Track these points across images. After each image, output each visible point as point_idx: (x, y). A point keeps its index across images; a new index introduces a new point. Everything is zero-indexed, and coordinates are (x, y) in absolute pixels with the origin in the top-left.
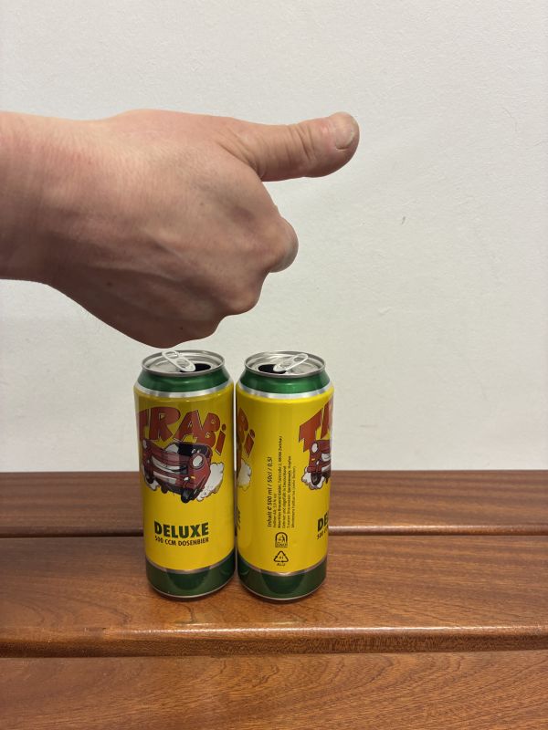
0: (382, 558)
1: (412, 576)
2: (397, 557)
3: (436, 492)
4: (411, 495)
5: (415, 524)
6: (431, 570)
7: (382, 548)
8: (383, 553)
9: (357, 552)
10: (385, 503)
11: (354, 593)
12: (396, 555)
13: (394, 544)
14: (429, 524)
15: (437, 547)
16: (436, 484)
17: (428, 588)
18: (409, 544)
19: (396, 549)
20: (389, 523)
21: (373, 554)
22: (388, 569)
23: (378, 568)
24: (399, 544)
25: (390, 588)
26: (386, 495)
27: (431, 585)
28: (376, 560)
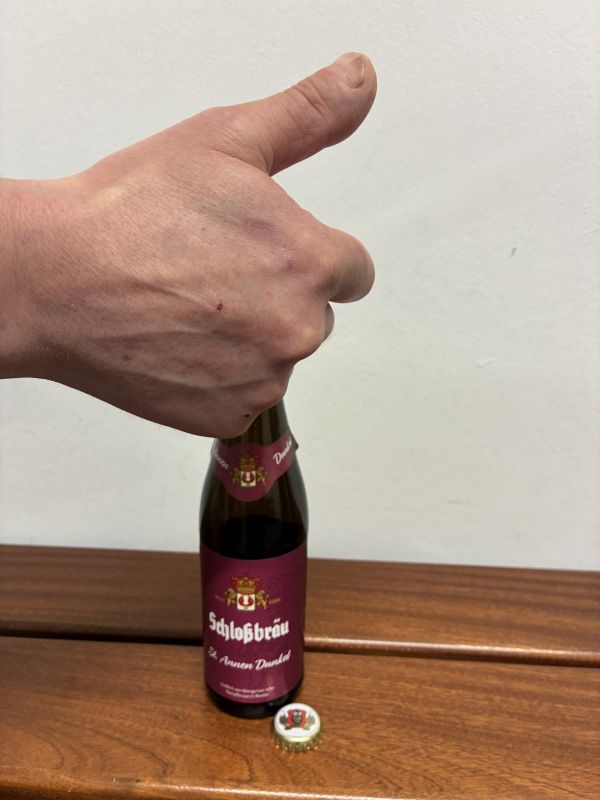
0: (497, 698)
1: (538, 727)
2: (518, 698)
3: (560, 601)
4: (529, 604)
5: (537, 647)
6: (563, 720)
7: (495, 682)
8: (498, 691)
9: (463, 686)
10: (496, 613)
11: (463, 750)
12: (516, 694)
13: (513, 677)
14: (555, 649)
15: (569, 684)
16: (559, 589)
17: (561, 746)
18: (530, 679)
19: (517, 685)
20: (502, 643)
21: (485, 690)
22: (506, 715)
23: (493, 713)
24: (519, 678)
25: (510, 745)
26: (497, 602)
27: (565, 742)
28: (489, 700)
